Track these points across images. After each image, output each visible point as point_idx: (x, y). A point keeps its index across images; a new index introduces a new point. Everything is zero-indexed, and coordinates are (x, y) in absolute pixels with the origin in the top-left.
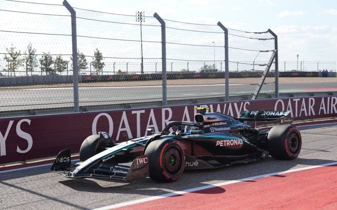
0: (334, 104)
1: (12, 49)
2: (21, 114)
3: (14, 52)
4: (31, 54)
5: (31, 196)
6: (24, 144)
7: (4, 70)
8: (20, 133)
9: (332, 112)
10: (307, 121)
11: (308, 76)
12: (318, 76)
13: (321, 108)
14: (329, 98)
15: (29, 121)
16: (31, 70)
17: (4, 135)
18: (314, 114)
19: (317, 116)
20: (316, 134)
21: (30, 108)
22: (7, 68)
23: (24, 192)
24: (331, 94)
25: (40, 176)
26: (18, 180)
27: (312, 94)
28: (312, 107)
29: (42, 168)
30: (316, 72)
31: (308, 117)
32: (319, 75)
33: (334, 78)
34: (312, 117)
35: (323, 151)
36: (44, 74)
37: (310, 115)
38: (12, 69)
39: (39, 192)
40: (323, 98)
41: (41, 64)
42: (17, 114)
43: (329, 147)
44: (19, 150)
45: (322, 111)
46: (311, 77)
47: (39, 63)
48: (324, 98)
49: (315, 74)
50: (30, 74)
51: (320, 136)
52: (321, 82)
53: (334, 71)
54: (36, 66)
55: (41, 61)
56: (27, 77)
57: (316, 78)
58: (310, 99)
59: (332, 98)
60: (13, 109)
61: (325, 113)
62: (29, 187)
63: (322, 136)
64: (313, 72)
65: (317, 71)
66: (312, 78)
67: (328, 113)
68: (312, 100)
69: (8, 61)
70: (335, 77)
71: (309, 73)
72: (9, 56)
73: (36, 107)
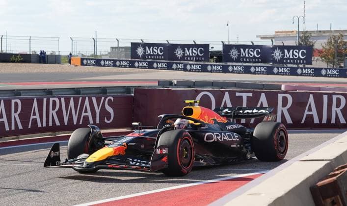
0: (53, 109)
9: (51, 124)
10: (10, 140)
11: (14, 62)
12: (30, 62)
13: (32, 117)
14: (45, 100)
18: (20, 127)
19: (26, 131)
20: (23, 161)
24: (49, 92)
27: (16, 93)
28: (16, 115)
30: (27, 54)
31: (10, 133)
32: (32, 60)
33: (57, 65)
34: (17, 132)
35: (34, 191)
37: (13, 128)
40: (35, 100)
43: (44, 183)
45: (35, 121)
46: (18, 62)
48: (38, 100)
49: (25, 59)
51: (29, 165)
52: (35, 71)
53: (57, 54)
57: (27, 64)
58: (13, 102)
59: (51, 100)
61: (39, 125)
63: (33, 164)
64: (21, 55)
65: (29, 53)
66: (20, 64)
67: (44, 125)
68: (16, 104)
70: (59, 63)
71: (16, 55)
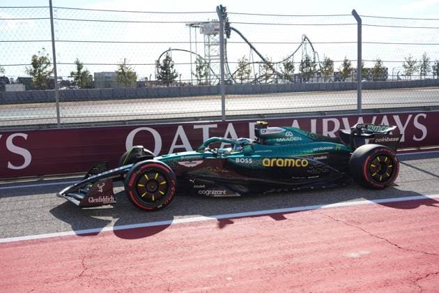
1: (410, 58)
2: (418, 110)
3: (412, 60)
4: (426, 61)
5: (425, 174)
6: (419, 133)
7: (402, 75)
8: (417, 125)
15: (425, 116)
16: (425, 75)
17: (403, 126)
21: (426, 105)
22: (405, 74)
23: (419, 172)
25: (432, 160)
26: (414, 161)
29: (434, 153)
36: (436, 77)
38: (409, 74)
39: (431, 172)
41: (434, 69)
42: (415, 110)
44: (415, 138)
47: (432, 69)
50: (423, 77)
54: (429, 71)
55: (434, 67)
56: (421, 81)
60: (409, 105)
62: (423, 168)
69: (406, 68)
72: (406, 64)
73: (431, 105)
